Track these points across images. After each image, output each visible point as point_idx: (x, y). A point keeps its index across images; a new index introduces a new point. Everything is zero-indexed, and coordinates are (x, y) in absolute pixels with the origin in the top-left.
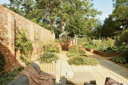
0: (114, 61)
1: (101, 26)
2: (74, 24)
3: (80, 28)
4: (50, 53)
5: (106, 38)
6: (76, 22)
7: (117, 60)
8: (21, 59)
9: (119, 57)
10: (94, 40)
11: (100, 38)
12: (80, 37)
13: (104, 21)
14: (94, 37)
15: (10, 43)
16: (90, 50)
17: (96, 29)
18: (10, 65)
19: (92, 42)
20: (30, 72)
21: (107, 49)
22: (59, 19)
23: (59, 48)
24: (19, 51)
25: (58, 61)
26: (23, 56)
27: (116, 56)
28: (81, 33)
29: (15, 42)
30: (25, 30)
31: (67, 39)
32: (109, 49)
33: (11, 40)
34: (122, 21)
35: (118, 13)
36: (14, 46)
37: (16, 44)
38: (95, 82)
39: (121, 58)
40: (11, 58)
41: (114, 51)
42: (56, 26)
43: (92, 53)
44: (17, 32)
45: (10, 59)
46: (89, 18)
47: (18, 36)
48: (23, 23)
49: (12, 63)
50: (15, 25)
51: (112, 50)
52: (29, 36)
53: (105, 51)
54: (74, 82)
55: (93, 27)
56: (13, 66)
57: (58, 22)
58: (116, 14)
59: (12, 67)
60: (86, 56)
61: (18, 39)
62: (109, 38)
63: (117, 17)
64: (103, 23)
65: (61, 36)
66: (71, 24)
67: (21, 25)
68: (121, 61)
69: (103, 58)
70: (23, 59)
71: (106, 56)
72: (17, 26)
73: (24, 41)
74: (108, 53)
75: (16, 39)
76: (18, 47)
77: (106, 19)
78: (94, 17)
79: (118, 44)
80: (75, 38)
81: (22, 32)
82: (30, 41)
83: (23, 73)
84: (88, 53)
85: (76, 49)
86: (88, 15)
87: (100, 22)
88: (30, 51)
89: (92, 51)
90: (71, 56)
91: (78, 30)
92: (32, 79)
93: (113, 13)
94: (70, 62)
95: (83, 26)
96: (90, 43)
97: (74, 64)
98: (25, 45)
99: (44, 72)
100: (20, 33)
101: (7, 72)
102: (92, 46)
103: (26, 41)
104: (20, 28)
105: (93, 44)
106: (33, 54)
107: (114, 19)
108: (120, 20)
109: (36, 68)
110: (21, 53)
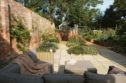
0: (115, 50)
1: (101, 16)
2: (74, 14)
3: (81, 18)
4: (49, 42)
5: (106, 28)
6: (77, 11)
7: (118, 49)
8: (18, 48)
9: (120, 46)
10: (94, 31)
11: (100, 28)
12: (80, 28)
13: (105, 12)
14: (95, 28)
15: (5, 31)
16: (90, 40)
17: (96, 20)
18: (6, 54)
19: (93, 32)
20: (24, 60)
21: (108, 39)
22: (59, 9)
23: (59, 38)
24: (15, 40)
25: (57, 51)
26: (20, 44)
27: (117, 45)
28: (81, 23)
29: (10, 30)
30: (22, 18)
31: (67, 29)
32: (110, 38)
33: (5, 27)
34: (123, 12)
35: (119, 3)
36: (9, 34)
37: (12, 32)
38: (96, 71)
39: (122, 47)
40: (6, 46)
41: (115, 41)
42: (56, 17)
43: (92, 43)
44: (12, 19)
45: (6, 48)
46: (89, 8)
47: (14, 24)
48: (20, 10)
49: (8, 51)
50: (9, 11)
51: (113, 39)
52: (26, 24)
53: (105, 40)
54: (73, 71)
55: (94, 18)
56: (9, 54)
57: (58, 13)
58: (117, 4)
59: (8, 56)
60: (86, 45)
61: (14, 27)
62: (110, 28)
63: (118, 8)
64: (104, 13)
65: (61, 27)
66: (71, 13)
67: (17, 12)
68: (123, 50)
69: (103, 47)
70: (21, 48)
71: (106, 46)
72: (12, 13)
73: (21, 29)
74: (109, 43)
75: (11, 27)
76: (14, 35)
77: (107, 9)
78: (95, 7)
79: (120, 33)
80: (75, 28)
81: (18, 20)
82: (27, 30)
83: (15, 61)
84: (88, 43)
85: (76, 39)
86: (89, 5)
87: (101, 12)
88: (27, 40)
89: (92, 41)
90: (70, 46)
91: (78, 19)
92: (25, 67)
93: (114, 3)
94: (69, 52)
95: (83, 16)
96: (90, 33)
97: (74, 53)
98: (22, 33)
99: (41, 61)
100: (16, 20)
101: (2, 61)
102: (92, 36)
103: (23, 29)
104: (16, 15)
105: (93, 35)
106: (31, 44)
107: (115, 10)
108: (121, 11)
109: (32, 56)
110: (17, 41)
